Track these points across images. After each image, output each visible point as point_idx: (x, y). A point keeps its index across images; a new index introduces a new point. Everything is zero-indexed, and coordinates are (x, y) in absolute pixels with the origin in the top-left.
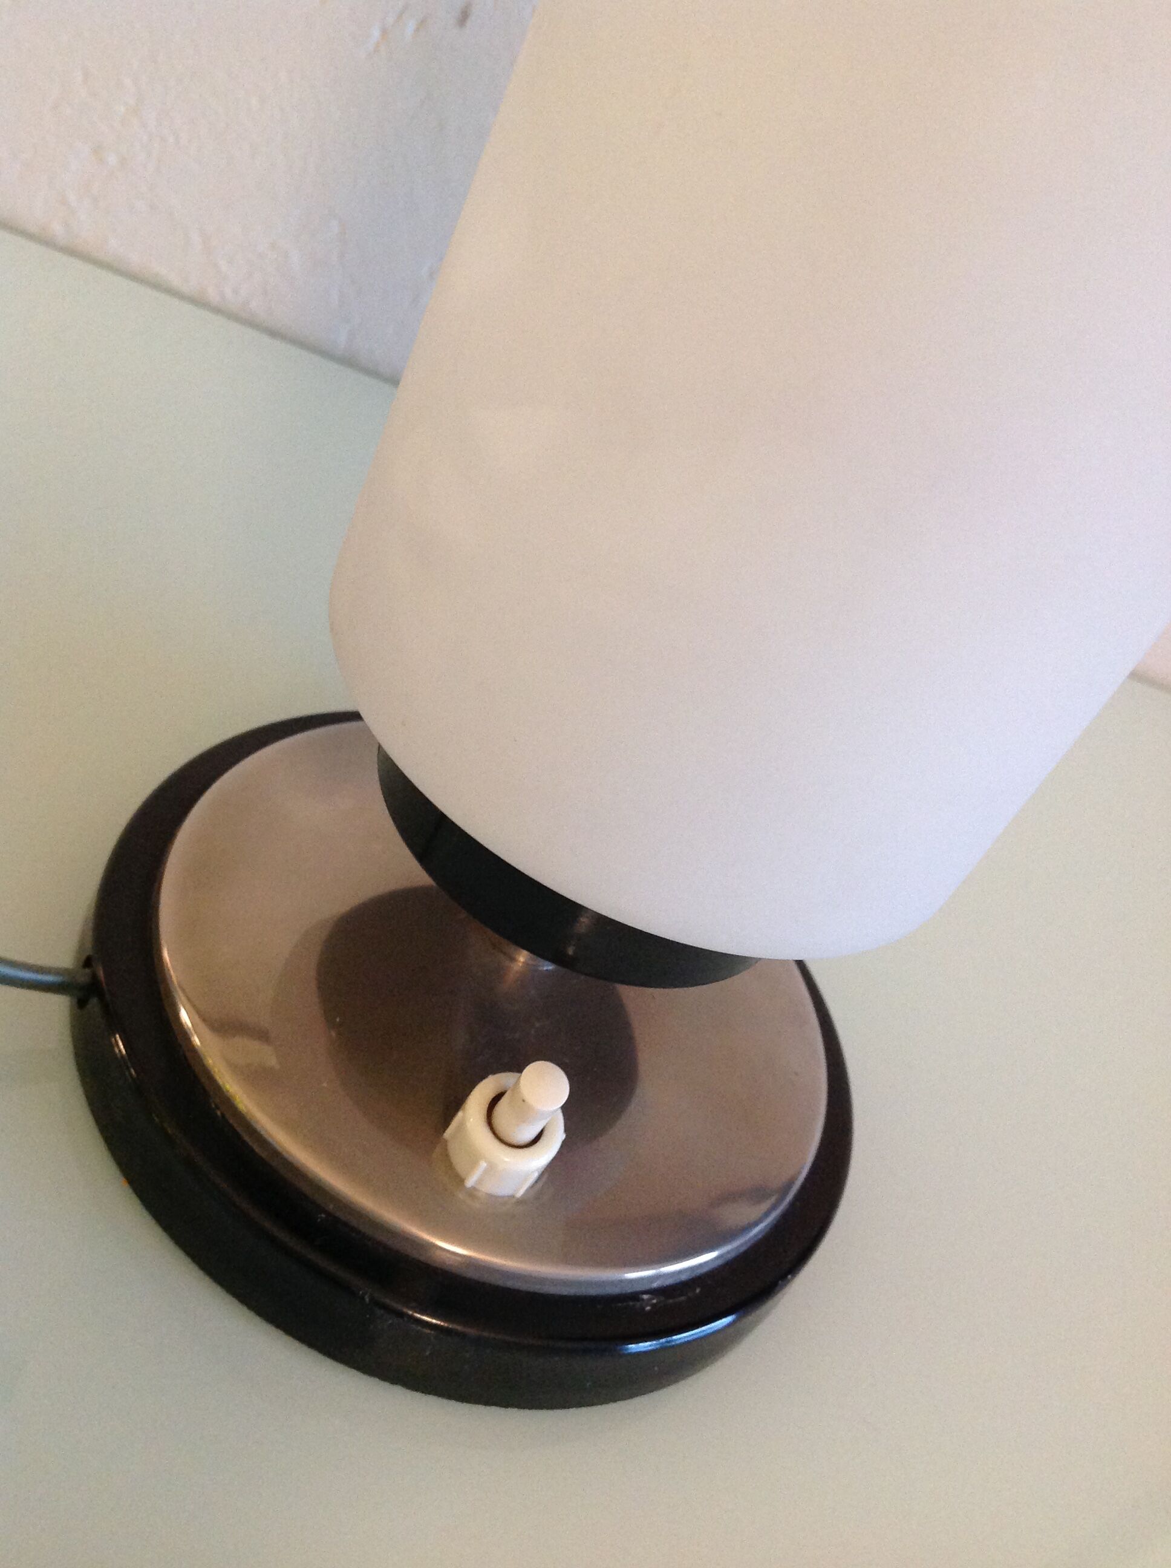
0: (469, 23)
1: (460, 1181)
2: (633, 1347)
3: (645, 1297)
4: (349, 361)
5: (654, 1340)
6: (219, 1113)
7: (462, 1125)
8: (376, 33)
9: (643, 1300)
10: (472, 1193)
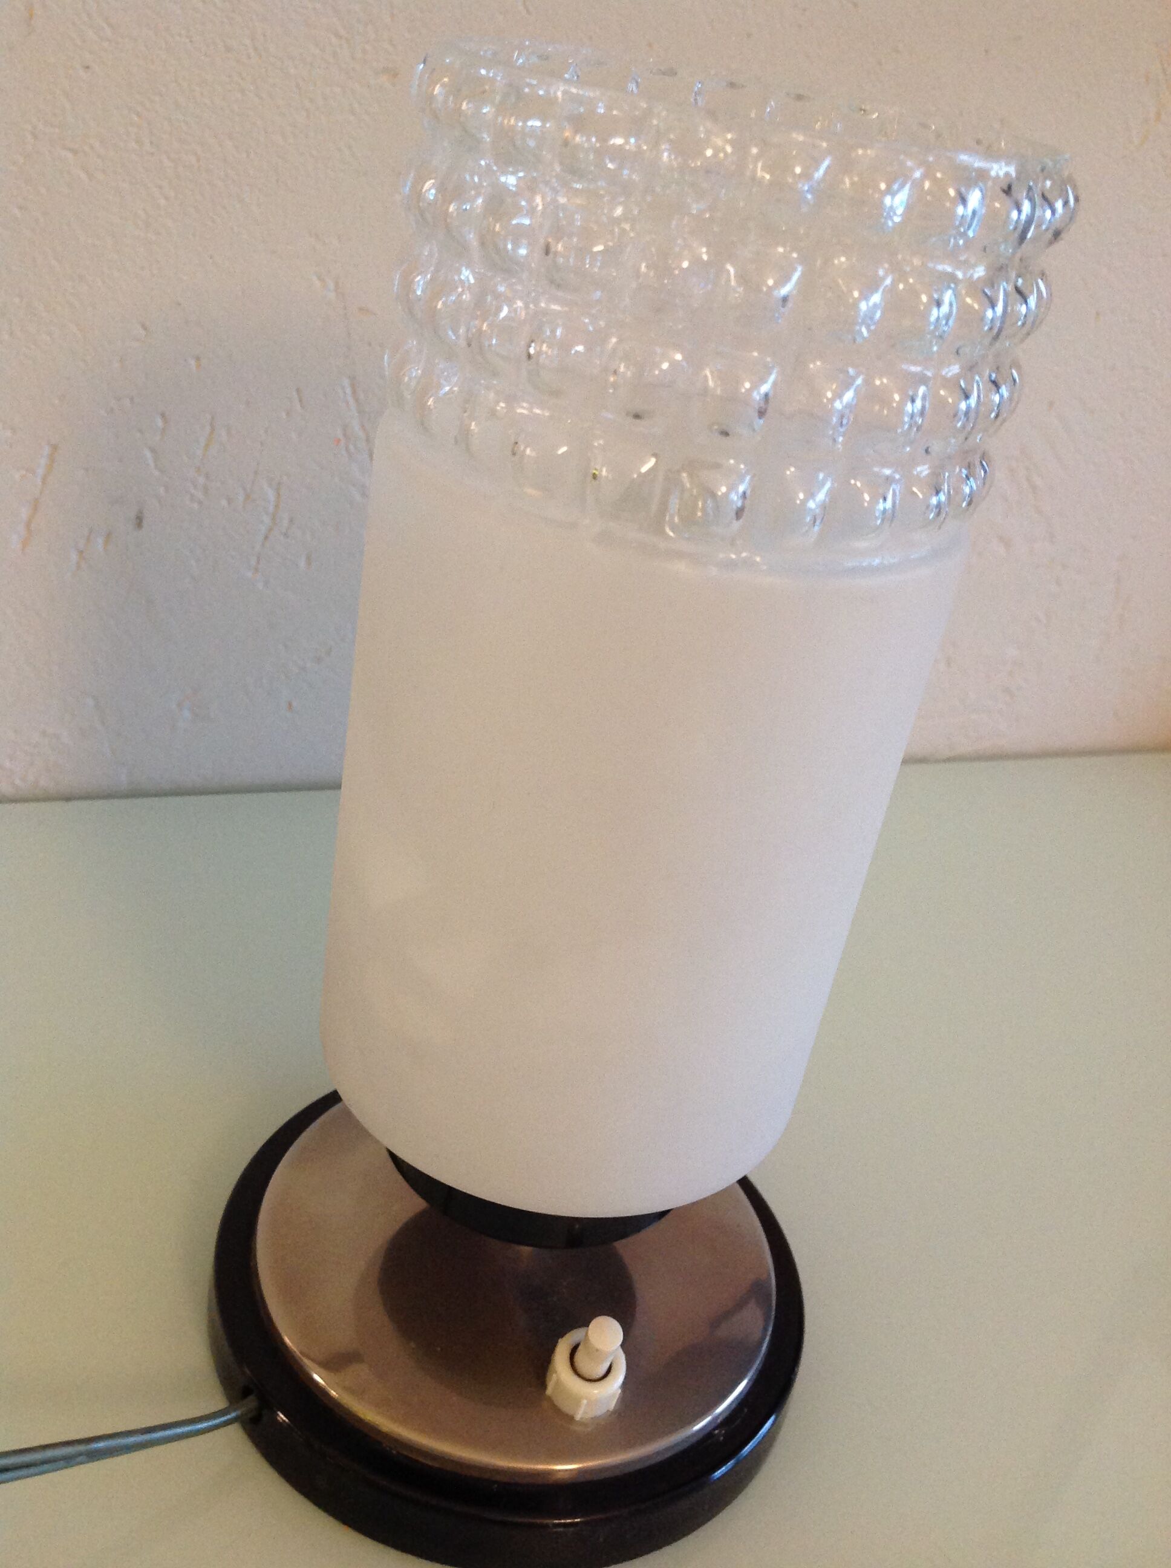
0: (145, 523)
1: (570, 1419)
2: (718, 1474)
3: (716, 1432)
4: (135, 793)
5: (731, 1460)
6: (394, 1452)
7: (558, 1383)
8: (74, 556)
9: (715, 1435)
10: (582, 1423)
